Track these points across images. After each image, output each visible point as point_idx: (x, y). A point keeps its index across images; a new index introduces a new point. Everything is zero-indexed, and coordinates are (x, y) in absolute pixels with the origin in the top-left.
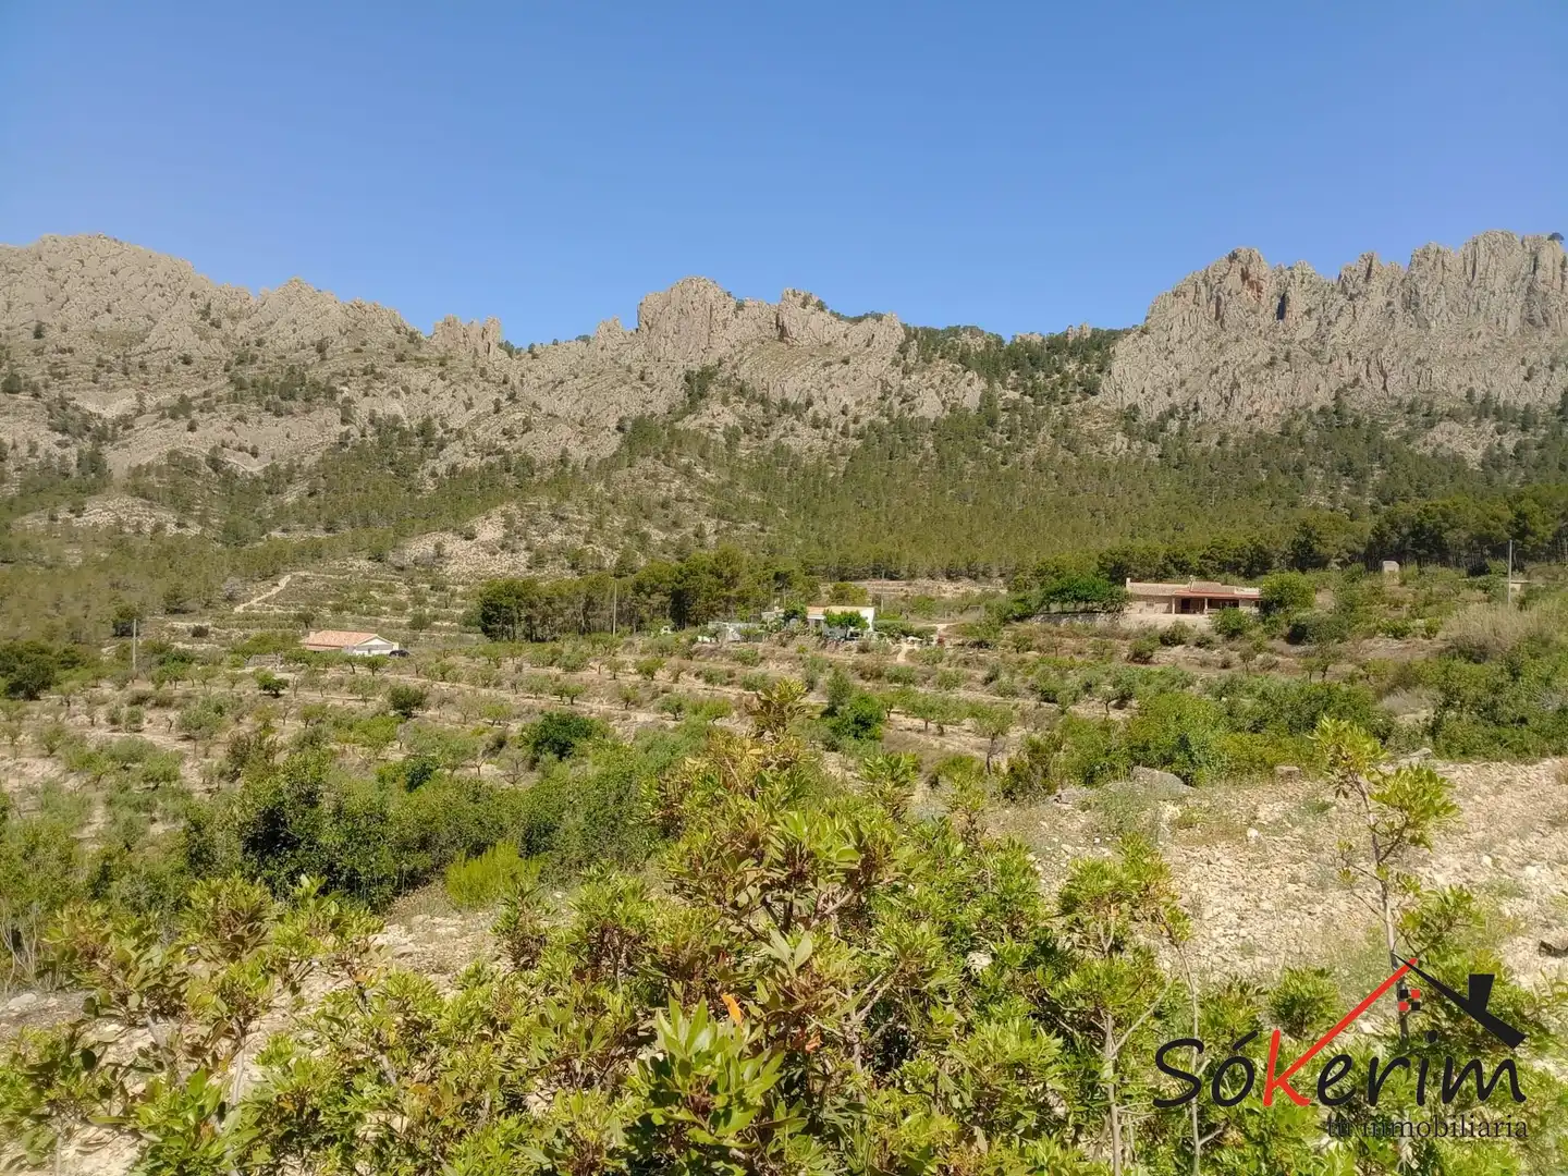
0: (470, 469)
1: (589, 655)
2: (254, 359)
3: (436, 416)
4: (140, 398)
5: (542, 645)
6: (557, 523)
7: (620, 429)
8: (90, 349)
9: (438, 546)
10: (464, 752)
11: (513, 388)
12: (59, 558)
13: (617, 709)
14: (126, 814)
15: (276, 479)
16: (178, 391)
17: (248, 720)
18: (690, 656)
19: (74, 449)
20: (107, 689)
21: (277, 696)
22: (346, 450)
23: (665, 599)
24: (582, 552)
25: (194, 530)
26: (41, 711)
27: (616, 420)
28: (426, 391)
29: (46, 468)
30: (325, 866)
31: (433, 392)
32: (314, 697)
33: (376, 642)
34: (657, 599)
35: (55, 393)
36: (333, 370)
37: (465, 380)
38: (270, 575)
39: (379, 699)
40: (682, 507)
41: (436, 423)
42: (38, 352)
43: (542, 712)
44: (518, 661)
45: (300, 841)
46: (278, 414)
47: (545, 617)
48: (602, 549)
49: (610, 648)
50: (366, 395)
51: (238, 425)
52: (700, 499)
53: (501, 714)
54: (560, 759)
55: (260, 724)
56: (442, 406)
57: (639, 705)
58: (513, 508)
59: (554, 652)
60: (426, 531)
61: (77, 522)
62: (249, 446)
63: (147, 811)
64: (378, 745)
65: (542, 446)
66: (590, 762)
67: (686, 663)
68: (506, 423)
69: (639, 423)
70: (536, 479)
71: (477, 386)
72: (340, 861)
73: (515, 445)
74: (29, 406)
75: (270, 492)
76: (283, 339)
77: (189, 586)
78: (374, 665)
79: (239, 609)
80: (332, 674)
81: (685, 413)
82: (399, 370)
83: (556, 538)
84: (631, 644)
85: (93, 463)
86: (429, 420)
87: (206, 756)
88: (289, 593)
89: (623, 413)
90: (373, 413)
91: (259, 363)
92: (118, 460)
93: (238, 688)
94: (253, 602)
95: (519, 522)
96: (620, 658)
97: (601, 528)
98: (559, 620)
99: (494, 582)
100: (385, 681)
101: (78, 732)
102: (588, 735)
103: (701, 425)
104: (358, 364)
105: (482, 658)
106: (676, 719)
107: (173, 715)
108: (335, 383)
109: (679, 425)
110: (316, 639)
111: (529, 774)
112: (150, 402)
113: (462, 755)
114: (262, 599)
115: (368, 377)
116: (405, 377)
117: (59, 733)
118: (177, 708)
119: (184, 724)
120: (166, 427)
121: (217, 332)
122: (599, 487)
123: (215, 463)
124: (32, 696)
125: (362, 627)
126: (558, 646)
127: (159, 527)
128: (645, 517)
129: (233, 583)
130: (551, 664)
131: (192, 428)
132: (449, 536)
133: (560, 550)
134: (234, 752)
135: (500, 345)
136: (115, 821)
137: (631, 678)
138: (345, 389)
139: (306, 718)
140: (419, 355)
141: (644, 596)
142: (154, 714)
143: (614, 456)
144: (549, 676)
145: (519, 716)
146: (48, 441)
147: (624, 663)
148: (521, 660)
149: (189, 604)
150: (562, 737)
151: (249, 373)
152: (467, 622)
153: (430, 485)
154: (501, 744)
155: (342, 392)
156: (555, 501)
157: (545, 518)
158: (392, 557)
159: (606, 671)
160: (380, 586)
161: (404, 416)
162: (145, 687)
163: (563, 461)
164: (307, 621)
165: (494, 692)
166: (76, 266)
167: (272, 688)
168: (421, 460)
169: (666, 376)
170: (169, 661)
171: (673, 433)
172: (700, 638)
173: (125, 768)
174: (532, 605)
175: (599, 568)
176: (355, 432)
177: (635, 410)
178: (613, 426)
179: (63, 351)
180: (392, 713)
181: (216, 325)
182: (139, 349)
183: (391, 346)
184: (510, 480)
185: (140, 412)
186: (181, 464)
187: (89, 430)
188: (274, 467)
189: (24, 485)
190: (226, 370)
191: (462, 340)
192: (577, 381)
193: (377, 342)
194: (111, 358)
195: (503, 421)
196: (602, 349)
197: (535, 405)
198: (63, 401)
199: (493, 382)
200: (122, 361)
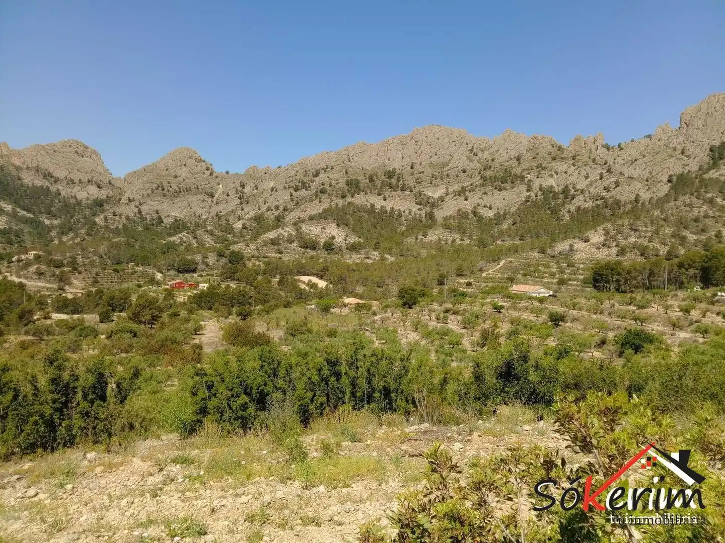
0: (587, 208)
1: (651, 301)
2: (490, 167)
3: (570, 184)
4: (447, 188)
5: (625, 295)
6: (633, 232)
7: (669, 181)
8: (429, 171)
9: (571, 246)
10: (585, 345)
11: (610, 166)
12: (419, 254)
13: (668, 330)
14: (442, 357)
15: (499, 218)
16: (461, 185)
17: (488, 322)
18: (713, 303)
19: (424, 211)
20: (436, 306)
21: (500, 312)
22: (529, 203)
23: (697, 272)
24: (647, 247)
25: (467, 241)
26: (413, 312)
27: (667, 176)
28: (566, 173)
29: (414, 219)
30: (532, 390)
31: (569, 173)
32: (515, 314)
33: (542, 290)
34: (691, 272)
35: (417, 189)
36: (523, 168)
37: (585, 165)
38: (497, 260)
39: (544, 316)
40: (707, 220)
41: (570, 187)
42: (412, 174)
43: (626, 328)
44: (612, 302)
45: (521, 377)
46: (500, 190)
47: (626, 280)
48: (658, 245)
49: (663, 297)
50: (538, 177)
51: (484, 197)
52: (719, 216)
53: (603, 328)
54: (636, 353)
55: (493, 324)
56: (573, 179)
57: (681, 328)
58: (609, 226)
59: (631, 298)
60: (565, 238)
61: (425, 240)
62: (488, 205)
63: (450, 356)
64: (544, 337)
65: (625, 194)
66: (652, 357)
67: (710, 307)
68: (606, 183)
69: (681, 177)
70: (621, 211)
71: (591, 167)
72: (538, 388)
73: (610, 194)
74: (409, 196)
75: (496, 224)
76: (502, 158)
77: (465, 265)
78: (541, 301)
79: (484, 275)
80: (523, 304)
81: (709, 169)
82: (553, 164)
83: (632, 240)
84: (676, 295)
85: (431, 216)
86: (567, 187)
87: (472, 336)
88: (504, 268)
89: (671, 173)
90: (541, 185)
91: (492, 169)
92: (439, 214)
93: (485, 308)
94: (490, 272)
95: (612, 233)
96: (670, 302)
97: (657, 234)
98: (634, 282)
99: (599, 263)
100: (546, 308)
101: (425, 322)
102: (651, 342)
103: (720, 175)
104: (535, 164)
105: (593, 300)
106: (704, 338)
107: (459, 318)
108: (524, 174)
109: (706, 176)
110: (516, 288)
111: (619, 359)
112: (450, 190)
113: (584, 346)
114: (493, 270)
115: (539, 169)
116: (556, 167)
117: (419, 322)
118: (461, 315)
119: (464, 322)
120: (456, 199)
121: (476, 158)
122: (657, 213)
123: (475, 213)
124: (410, 308)
125: (535, 283)
126: (634, 295)
127: (454, 241)
128: (684, 228)
129: (481, 263)
130: (630, 304)
131: (466, 199)
132: (576, 241)
133: (634, 246)
134: (483, 335)
135: (603, 146)
136: (438, 359)
137: (675, 314)
138: (529, 176)
139: (512, 323)
140: (563, 156)
141: (684, 270)
142: (452, 317)
143: (666, 195)
144: (629, 311)
145: (613, 330)
146: (415, 208)
147: (671, 306)
148: (614, 302)
149: (465, 273)
150: (637, 342)
151: (489, 173)
152: (585, 282)
153: (567, 217)
154: (603, 342)
155: (527, 177)
156: (632, 221)
157: (626, 230)
158: (549, 251)
159: (661, 310)
160: (543, 265)
161: (555, 186)
162: (450, 306)
163: (637, 200)
164: (511, 280)
165: (599, 316)
166: (425, 138)
167: (498, 309)
168: (563, 204)
169: (698, 151)
170: (458, 295)
171: (702, 181)
172: (719, 294)
173: (443, 339)
174: (619, 274)
175: (656, 255)
176: (533, 194)
177: (678, 170)
178: (665, 179)
179: (420, 173)
180: (550, 323)
181: (475, 154)
182: (446, 169)
183: (550, 154)
184: (608, 212)
185: (447, 194)
186: (462, 215)
187: (429, 203)
188: (498, 213)
189: (407, 226)
190: (479, 173)
191: (583, 146)
192: (644, 159)
193: (543, 152)
194: (437, 174)
195: (604, 183)
196: (659, 140)
197: (621, 174)
198: (420, 193)
199: (600, 164)
200: (440, 175)
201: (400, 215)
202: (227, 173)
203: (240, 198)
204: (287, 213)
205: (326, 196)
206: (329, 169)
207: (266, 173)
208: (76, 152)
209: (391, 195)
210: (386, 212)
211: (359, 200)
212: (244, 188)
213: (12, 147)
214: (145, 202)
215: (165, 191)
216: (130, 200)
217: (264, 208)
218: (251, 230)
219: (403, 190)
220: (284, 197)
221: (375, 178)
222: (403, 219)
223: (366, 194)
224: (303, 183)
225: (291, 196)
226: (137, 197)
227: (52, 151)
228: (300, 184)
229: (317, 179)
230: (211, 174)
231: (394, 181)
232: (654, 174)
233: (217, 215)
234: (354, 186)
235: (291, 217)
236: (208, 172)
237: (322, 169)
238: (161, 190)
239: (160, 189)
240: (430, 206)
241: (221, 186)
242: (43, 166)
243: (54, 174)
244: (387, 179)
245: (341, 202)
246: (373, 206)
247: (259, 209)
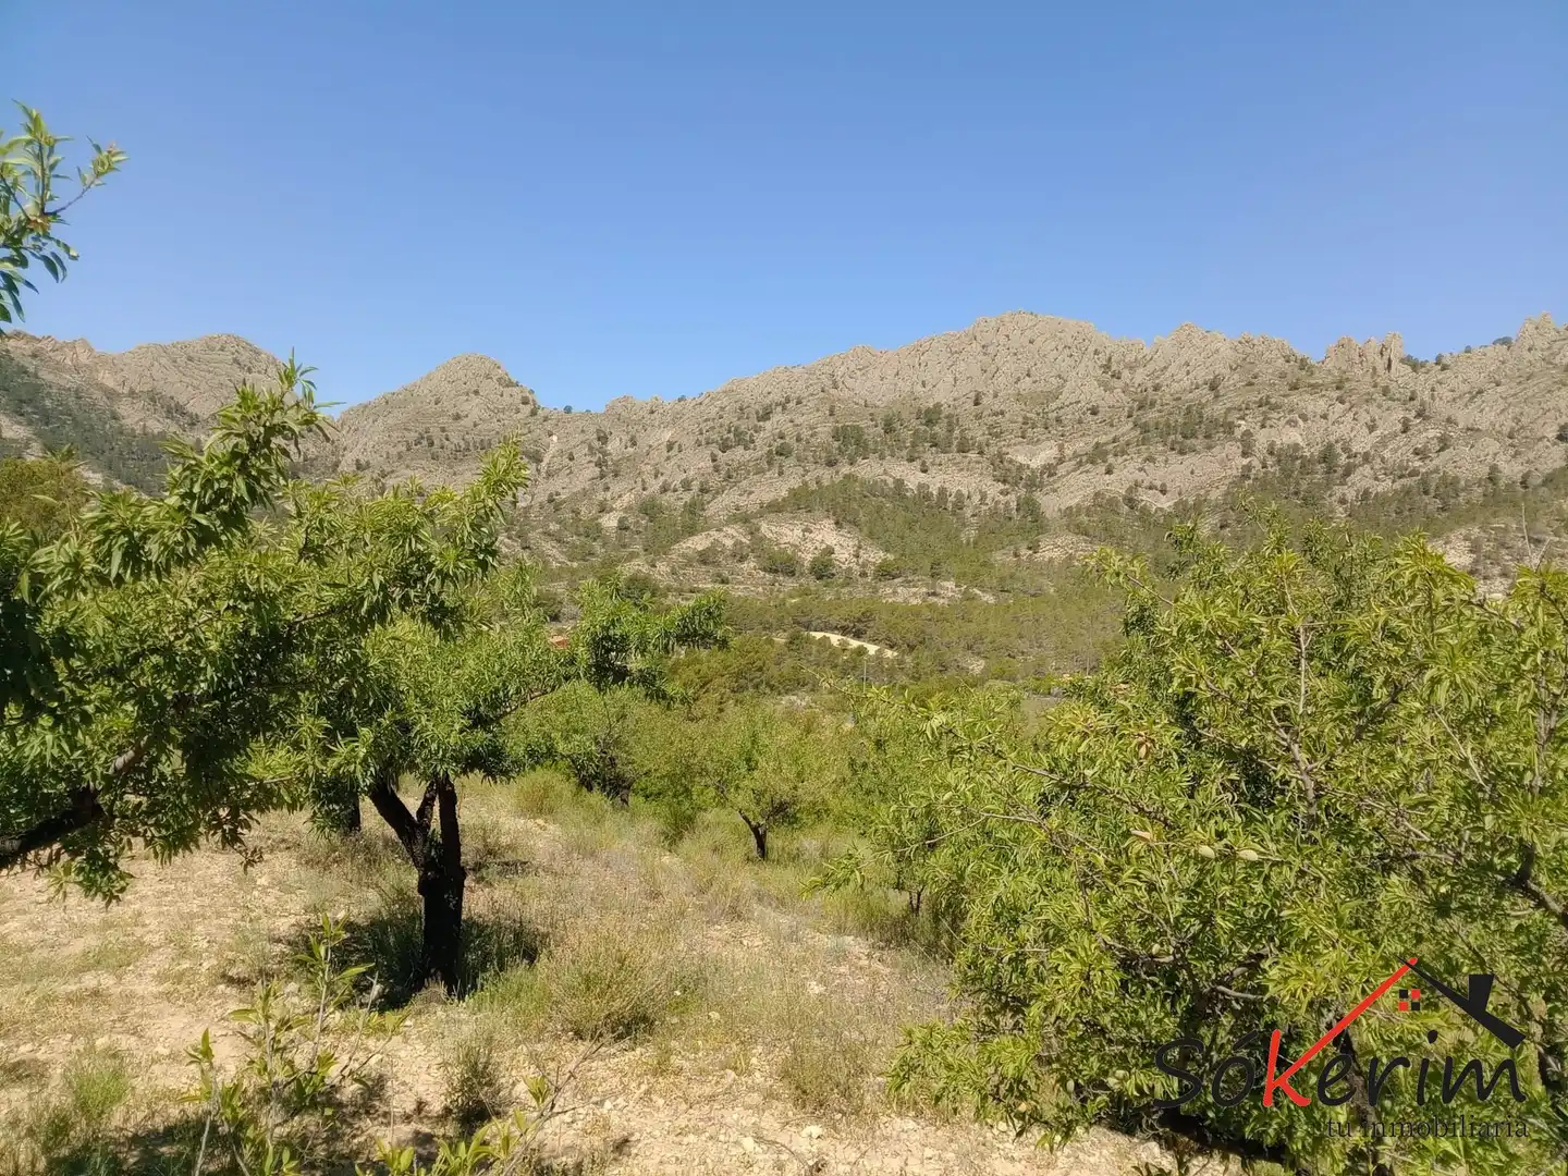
0: (1383, 494)
2: (1153, 404)
3: (1337, 442)
4: (1061, 448)
7: (1561, 438)
8: (1015, 410)
11: (1422, 404)
15: (1186, 514)
16: (1091, 440)
19: (1012, 497)
22: (1249, 482)
27: (1556, 428)
28: (1325, 417)
29: (994, 513)
31: (1332, 417)
35: (994, 450)
36: (1229, 405)
37: (1367, 401)
41: (1338, 448)
42: (978, 417)
46: (1182, 452)
50: (1263, 426)
51: (1149, 467)
56: (1341, 431)
58: (1476, 531)
62: (1158, 483)
65: (1466, 463)
68: (1419, 443)
70: (1461, 501)
71: (1379, 406)
73: (1431, 465)
74: (978, 463)
76: (1178, 382)
82: (1295, 398)
85: (1030, 508)
86: (1330, 447)
90: (1272, 444)
91: (1158, 407)
92: (1051, 504)
95: (1487, 546)
104: (1255, 397)
108: (1232, 418)
112: (1068, 452)
115: (1264, 409)
116: (1302, 404)
120: (1087, 472)
121: (1118, 383)
123: (1131, 502)
131: (1109, 472)
135: (1402, 361)
138: (1243, 422)
140: (1313, 382)
143: (1562, 470)
146: (993, 490)
151: (1151, 416)
153: (1340, 512)
155: (1239, 426)
161: (1303, 444)
163: (1492, 478)
166: (1003, 340)
168: (1328, 486)
176: (1256, 463)
178: (1552, 434)
179: (996, 414)
181: (1117, 376)
182: (1053, 406)
183: (1283, 376)
184: (1431, 503)
185: (1061, 461)
186: (1103, 504)
187: (1022, 479)
188: (1183, 502)
189: (979, 529)
190: (1129, 416)
191: (1357, 360)
192: (1499, 389)
193: (1267, 374)
194: (1033, 416)
195: (1414, 441)
196: (1530, 350)
197: (1449, 420)
198: (1001, 456)
199: (1398, 400)
200: (1042, 417)
201: (959, 504)
202: (568, 410)
203: (598, 464)
204: (707, 497)
205: (792, 461)
206: (792, 405)
207: (652, 412)
208: (236, 361)
209: (937, 461)
210: (928, 497)
211: (869, 469)
212: (605, 443)
213: (98, 350)
214: (393, 472)
215: (435, 448)
216: (359, 466)
217: (655, 486)
218: (638, 533)
219: (963, 449)
220: (698, 463)
221: (897, 425)
222: (968, 512)
223: (882, 457)
224: (738, 434)
225: (714, 460)
226: (376, 460)
227: (186, 358)
228: (731, 435)
229: (768, 425)
230: (534, 413)
231: (939, 430)
232: (1524, 420)
233: (551, 501)
234: (850, 441)
235: (717, 507)
236: (527, 409)
237: (777, 405)
238: (426, 445)
239: (425, 443)
240: (1026, 486)
241: (555, 438)
242: (168, 391)
243: (189, 408)
244: (923, 428)
245: (827, 476)
246: (899, 483)
247: (644, 489)
